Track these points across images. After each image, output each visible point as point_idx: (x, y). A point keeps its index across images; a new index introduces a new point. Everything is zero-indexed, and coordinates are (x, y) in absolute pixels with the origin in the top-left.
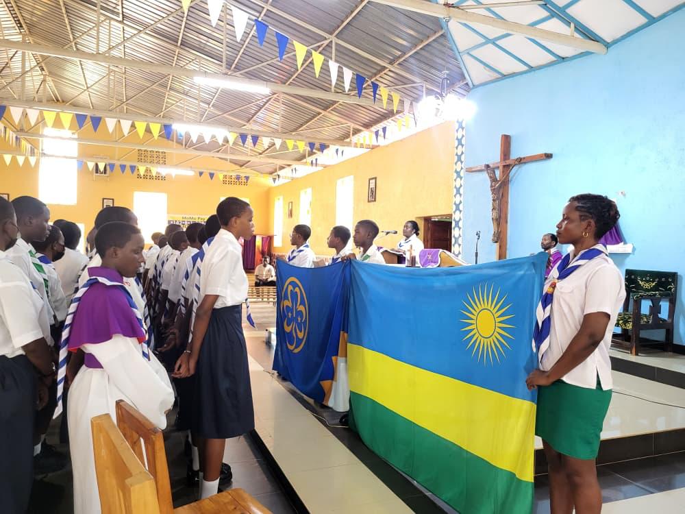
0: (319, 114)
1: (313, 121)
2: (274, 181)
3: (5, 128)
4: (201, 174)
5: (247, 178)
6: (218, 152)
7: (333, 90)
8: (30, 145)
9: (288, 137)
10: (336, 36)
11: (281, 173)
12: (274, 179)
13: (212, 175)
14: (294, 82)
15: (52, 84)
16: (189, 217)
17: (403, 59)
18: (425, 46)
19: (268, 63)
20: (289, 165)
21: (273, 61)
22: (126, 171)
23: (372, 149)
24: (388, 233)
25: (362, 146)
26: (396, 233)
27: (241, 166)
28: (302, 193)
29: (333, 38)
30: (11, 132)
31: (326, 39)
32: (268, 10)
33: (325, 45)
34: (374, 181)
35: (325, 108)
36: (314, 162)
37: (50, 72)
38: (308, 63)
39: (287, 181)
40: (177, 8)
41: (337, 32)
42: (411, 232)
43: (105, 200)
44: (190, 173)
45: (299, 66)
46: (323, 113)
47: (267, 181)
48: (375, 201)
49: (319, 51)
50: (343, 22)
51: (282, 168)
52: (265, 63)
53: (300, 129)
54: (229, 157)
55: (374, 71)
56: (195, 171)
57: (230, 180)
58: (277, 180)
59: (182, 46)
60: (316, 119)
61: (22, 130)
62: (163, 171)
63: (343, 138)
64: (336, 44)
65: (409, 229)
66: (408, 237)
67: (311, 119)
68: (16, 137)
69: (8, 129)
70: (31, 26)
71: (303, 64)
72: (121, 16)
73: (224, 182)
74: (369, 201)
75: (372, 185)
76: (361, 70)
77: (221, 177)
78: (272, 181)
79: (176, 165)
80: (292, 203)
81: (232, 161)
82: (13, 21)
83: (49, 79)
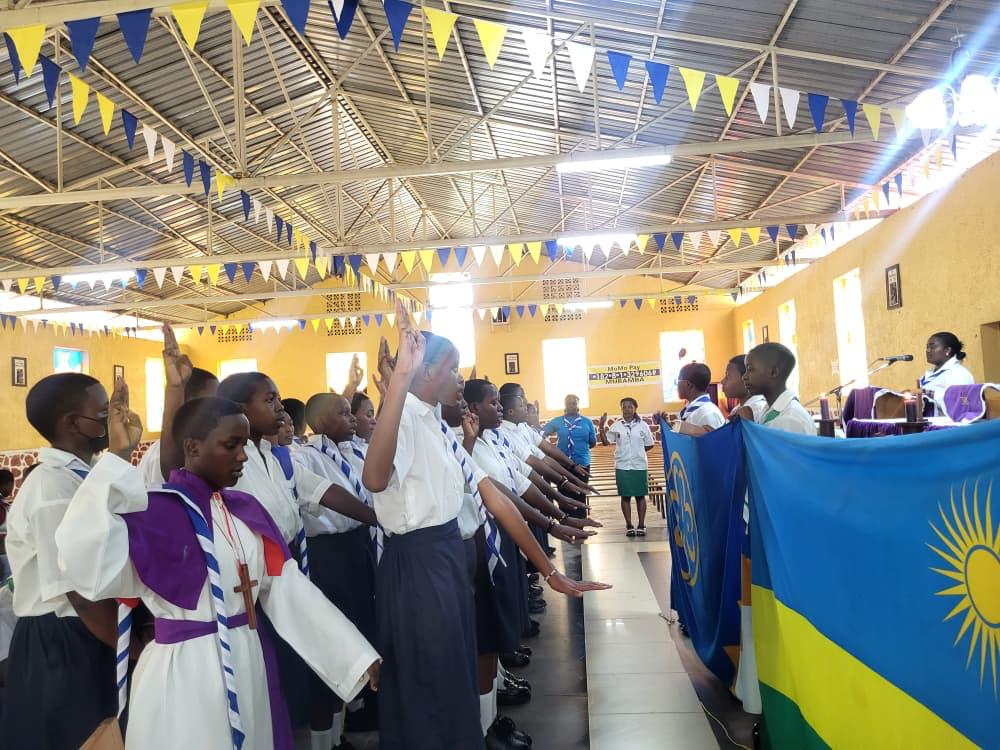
0: (782, 178)
1: (775, 192)
2: (735, 298)
3: (373, 282)
4: (623, 303)
5: (692, 299)
6: (648, 266)
7: (779, 133)
8: (409, 299)
9: (729, 226)
10: (777, 44)
11: (745, 284)
12: (735, 296)
13: (638, 303)
14: (728, 137)
15: (433, 218)
16: (617, 366)
17: (908, 46)
18: (945, 11)
19: (665, 115)
20: (757, 269)
21: (675, 110)
22: (524, 313)
23: (886, 217)
24: (892, 361)
25: (863, 216)
26: (910, 358)
27: (686, 283)
28: (782, 309)
29: (773, 50)
30: (381, 286)
31: (759, 53)
32: (659, 38)
33: (762, 63)
34: (895, 271)
35: (790, 167)
36: (790, 257)
37: (428, 205)
38: (741, 101)
39: (756, 294)
40: (527, 73)
41: (776, 37)
42: (942, 352)
43: (508, 357)
44: (609, 304)
45: (729, 111)
46: (789, 175)
47: (726, 299)
48: (901, 305)
49: (753, 78)
50: (782, 16)
51: (746, 276)
52: (661, 118)
53: (764, 204)
54: (661, 271)
55: (859, 83)
56: (613, 300)
57: (671, 306)
58: (739, 296)
59: (561, 129)
60: (779, 187)
61: (394, 282)
62: (572, 306)
63: (832, 209)
64: (779, 57)
65: (939, 349)
66: (939, 363)
67: (772, 190)
68: (389, 291)
69: (376, 284)
70: (395, 153)
71: (735, 105)
72: (480, 109)
73: (663, 310)
74: (889, 308)
75: (893, 280)
76: (814, 85)
77: (652, 302)
78: (731, 297)
79: (589, 296)
80: (767, 327)
81: (666, 277)
82: (375, 151)
83: (429, 212)
